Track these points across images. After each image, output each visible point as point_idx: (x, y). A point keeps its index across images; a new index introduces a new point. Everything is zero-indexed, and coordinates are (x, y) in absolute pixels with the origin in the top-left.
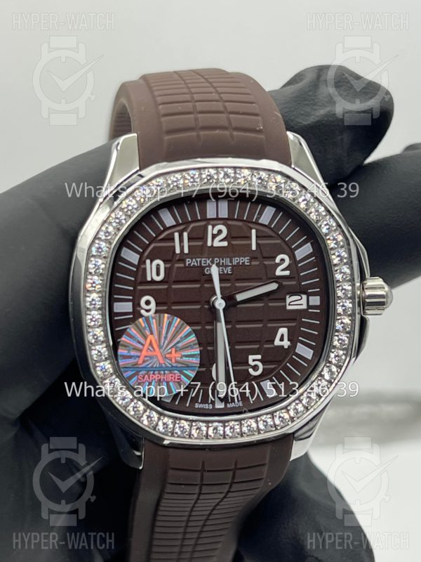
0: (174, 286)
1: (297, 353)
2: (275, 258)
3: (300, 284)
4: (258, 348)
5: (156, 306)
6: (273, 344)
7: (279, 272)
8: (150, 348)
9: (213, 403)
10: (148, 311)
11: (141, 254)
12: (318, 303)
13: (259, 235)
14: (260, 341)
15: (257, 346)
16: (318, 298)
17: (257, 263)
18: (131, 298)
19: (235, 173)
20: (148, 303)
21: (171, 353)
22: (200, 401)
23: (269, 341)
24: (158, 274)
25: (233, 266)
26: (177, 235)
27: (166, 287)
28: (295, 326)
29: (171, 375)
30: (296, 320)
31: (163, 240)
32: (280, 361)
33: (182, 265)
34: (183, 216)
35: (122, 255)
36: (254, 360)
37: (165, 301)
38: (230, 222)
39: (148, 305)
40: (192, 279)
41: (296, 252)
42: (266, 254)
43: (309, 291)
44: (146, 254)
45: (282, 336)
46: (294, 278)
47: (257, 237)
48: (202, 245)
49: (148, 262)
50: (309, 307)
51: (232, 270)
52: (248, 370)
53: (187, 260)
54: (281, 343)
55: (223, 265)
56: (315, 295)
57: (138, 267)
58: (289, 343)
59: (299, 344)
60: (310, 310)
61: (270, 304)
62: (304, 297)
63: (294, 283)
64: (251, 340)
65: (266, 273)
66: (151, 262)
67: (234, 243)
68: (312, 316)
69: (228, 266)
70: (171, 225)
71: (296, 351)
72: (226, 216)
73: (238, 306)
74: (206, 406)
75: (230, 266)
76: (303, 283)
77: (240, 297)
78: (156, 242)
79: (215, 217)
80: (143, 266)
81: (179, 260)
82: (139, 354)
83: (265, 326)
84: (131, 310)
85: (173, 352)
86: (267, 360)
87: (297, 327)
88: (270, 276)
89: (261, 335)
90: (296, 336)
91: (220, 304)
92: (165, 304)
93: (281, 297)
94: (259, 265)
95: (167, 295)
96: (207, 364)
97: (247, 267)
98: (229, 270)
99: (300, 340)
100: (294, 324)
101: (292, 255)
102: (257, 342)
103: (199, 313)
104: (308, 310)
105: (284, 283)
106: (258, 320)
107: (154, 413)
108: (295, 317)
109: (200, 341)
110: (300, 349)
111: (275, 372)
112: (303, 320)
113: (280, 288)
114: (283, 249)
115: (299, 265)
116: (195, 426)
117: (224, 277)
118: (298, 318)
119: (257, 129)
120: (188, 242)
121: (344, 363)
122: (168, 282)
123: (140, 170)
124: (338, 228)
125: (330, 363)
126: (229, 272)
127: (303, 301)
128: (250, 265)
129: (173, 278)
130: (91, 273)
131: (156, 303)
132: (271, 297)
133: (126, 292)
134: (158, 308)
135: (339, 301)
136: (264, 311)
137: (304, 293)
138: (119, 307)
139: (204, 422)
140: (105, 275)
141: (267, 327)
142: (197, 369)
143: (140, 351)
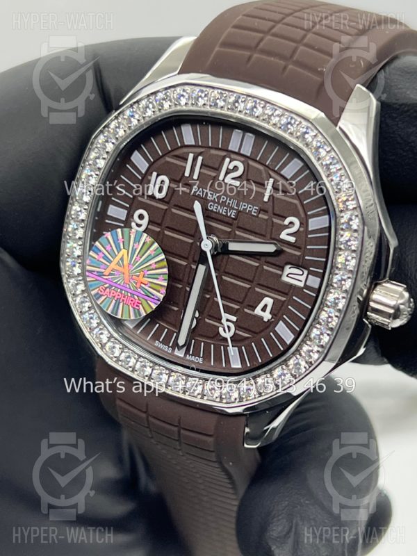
0: (174, 211)
1: (276, 331)
2: (286, 218)
3: (304, 257)
4: (238, 310)
5: (149, 223)
6: (254, 311)
7: (284, 236)
8: (120, 262)
9: (174, 350)
10: (139, 226)
11: (151, 165)
12: (315, 285)
14: (241, 303)
15: (237, 307)
16: (318, 280)
17: (266, 217)
18: (128, 206)
20: (141, 217)
21: (138, 276)
23: (252, 307)
25: (239, 212)
26: (191, 156)
27: (165, 207)
28: (284, 302)
29: (131, 299)
30: (287, 294)
31: (177, 157)
32: (255, 333)
34: (205, 138)
35: (132, 158)
36: (227, 320)
37: (159, 222)
38: (251, 163)
39: (142, 219)
41: (310, 220)
42: (277, 210)
43: (311, 269)
44: (156, 165)
45: (266, 306)
46: (299, 248)
48: (214, 177)
49: (155, 174)
50: (306, 287)
51: (237, 215)
52: (218, 328)
54: (261, 314)
55: (228, 206)
56: (316, 276)
57: (144, 176)
58: (270, 317)
59: (281, 322)
60: (305, 290)
61: (265, 267)
62: (306, 272)
63: (298, 253)
65: (272, 232)
66: (158, 176)
68: (304, 297)
69: (233, 209)
70: (190, 144)
71: (276, 329)
72: (249, 155)
73: (231, 256)
74: (165, 348)
75: (235, 209)
76: (307, 258)
77: (233, 246)
78: (169, 157)
79: (237, 150)
80: (149, 177)
82: (108, 263)
83: (252, 289)
84: (124, 219)
85: (141, 276)
86: (242, 325)
87: (285, 304)
88: (273, 236)
89: (246, 295)
90: (281, 313)
91: (207, 245)
92: (159, 225)
93: (278, 263)
94: (267, 220)
95: (163, 217)
96: (181, 304)
97: (254, 218)
98: (232, 214)
99: (284, 318)
100: (283, 299)
101: (304, 222)
102: (239, 302)
103: (189, 248)
104: (303, 288)
105: (285, 249)
106: (247, 280)
107: (106, 332)
108: (286, 291)
109: (181, 278)
110: (281, 328)
111: (247, 342)
112: (294, 298)
113: (278, 253)
114: (299, 212)
115: (309, 236)
116: (141, 362)
117: (226, 220)
118: (290, 294)
119: (319, 69)
120: (201, 168)
121: (315, 362)
122: (168, 203)
123: (179, 73)
124: (358, 209)
125: (300, 355)
126: (232, 216)
127: (303, 278)
128: (257, 217)
129: (174, 201)
130: (90, 165)
131: (149, 221)
132: (269, 259)
133: (125, 198)
134: (149, 227)
135: (332, 291)
136: (256, 272)
137: (306, 269)
138: (113, 211)
139: (151, 361)
140: (102, 171)
141: (255, 291)
142: (159, 303)
143: (110, 261)
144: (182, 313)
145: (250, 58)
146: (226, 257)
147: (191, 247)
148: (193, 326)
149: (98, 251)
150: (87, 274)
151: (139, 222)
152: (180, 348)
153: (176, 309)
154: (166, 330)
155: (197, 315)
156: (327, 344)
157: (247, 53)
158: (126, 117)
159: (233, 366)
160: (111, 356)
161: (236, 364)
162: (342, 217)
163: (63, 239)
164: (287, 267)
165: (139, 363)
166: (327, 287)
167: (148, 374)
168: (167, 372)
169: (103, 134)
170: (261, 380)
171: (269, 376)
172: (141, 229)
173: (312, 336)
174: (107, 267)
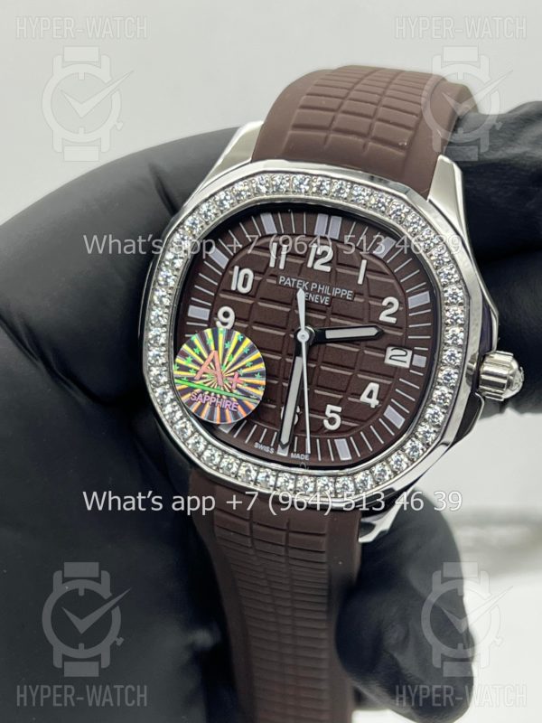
0: (260, 304)
1: (385, 417)
2: (383, 299)
3: (407, 337)
4: (341, 400)
5: (235, 321)
6: (359, 399)
7: (383, 317)
8: (211, 364)
9: (276, 449)
10: (224, 324)
11: (231, 259)
12: (423, 365)
13: (370, 267)
14: (344, 392)
15: (340, 397)
16: (424, 359)
17: (362, 300)
18: (210, 304)
19: (351, 188)
20: (226, 315)
21: (233, 377)
22: (261, 441)
23: (356, 394)
24: (244, 285)
25: (332, 298)
27: (251, 302)
28: (390, 385)
29: (228, 401)
30: (393, 377)
32: (363, 421)
33: (275, 282)
34: (288, 225)
36: (332, 412)
37: (246, 317)
38: (339, 246)
39: (227, 317)
40: (282, 301)
41: (409, 299)
42: (374, 293)
43: (416, 348)
44: (236, 260)
45: (371, 392)
46: (401, 328)
47: (366, 270)
48: (302, 265)
49: (237, 268)
50: (412, 367)
51: (330, 302)
52: (322, 421)
53: (281, 277)
54: (368, 400)
55: (320, 293)
56: (422, 355)
57: (225, 272)
58: (377, 402)
59: (389, 407)
60: (411, 371)
61: (366, 352)
62: (410, 353)
63: (400, 334)
64: (335, 387)
65: (369, 314)
66: (240, 269)
67: (339, 270)
69: (326, 295)
70: (272, 233)
71: (385, 414)
72: (336, 237)
73: (328, 345)
74: (267, 449)
75: (328, 296)
76: (410, 337)
77: (330, 334)
79: (323, 235)
80: (230, 272)
81: (272, 275)
82: (198, 368)
83: (354, 376)
84: (207, 319)
85: (236, 376)
86: (345, 415)
87: (392, 388)
88: (372, 319)
89: (348, 384)
90: (388, 396)
91: (304, 336)
92: (246, 321)
93: (380, 347)
94: (363, 303)
95: (250, 312)
96: (279, 400)
97: (349, 303)
98: (326, 301)
99: (392, 402)
100: (389, 382)
101: (403, 301)
102: (341, 391)
103: (281, 341)
104: (409, 369)
105: (386, 331)
106: (348, 367)
107: (202, 439)
108: (392, 374)
110: (390, 413)
111: (354, 432)
112: (400, 379)
113: (380, 335)
114: (395, 291)
115: (410, 315)
116: (245, 466)
117: (320, 307)
118: (396, 376)
119: (400, 144)
121: (432, 443)
122: (253, 297)
123: (251, 162)
124: (461, 282)
125: (416, 437)
126: (326, 303)
127: (408, 359)
128: (352, 301)
129: (260, 294)
130: (166, 266)
131: (236, 318)
132: (369, 343)
133: (206, 297)
134: (237, 324)
135: (443, 368)
136: (357, 358)
137: (410, 349)
138: (194, 312)
139: (255, 464)
140: (181, 271)
141: (357, 377)
142: (258, 402)
143: (200, 365)
144: (281, 410)
145: (326, 138)
146: (322, 346)
147: (283, 341)
148: (295, 422)
149: (185, 355)
150: (176, 381)
151: (224, 320)
152: (284, 447)
153: (273, 406)
154: (266, 430)
155: (298, 410)
156: (443, 423)
157: (322, 134)
158: (202, 212)
159: (342, 459)
160: (210, 464)
161: (345, 456)
162: (446, 291)
163: (144, 348)
164: (389, 349)
165: (242, 468)
166: (437, 364)
167: (253, 478)
168: (274, 474)
169: (178, 232)
170: (377, 469)
171: (385, 463)
172: (229, 327)
173: (427, 416)
174: (197, 371)
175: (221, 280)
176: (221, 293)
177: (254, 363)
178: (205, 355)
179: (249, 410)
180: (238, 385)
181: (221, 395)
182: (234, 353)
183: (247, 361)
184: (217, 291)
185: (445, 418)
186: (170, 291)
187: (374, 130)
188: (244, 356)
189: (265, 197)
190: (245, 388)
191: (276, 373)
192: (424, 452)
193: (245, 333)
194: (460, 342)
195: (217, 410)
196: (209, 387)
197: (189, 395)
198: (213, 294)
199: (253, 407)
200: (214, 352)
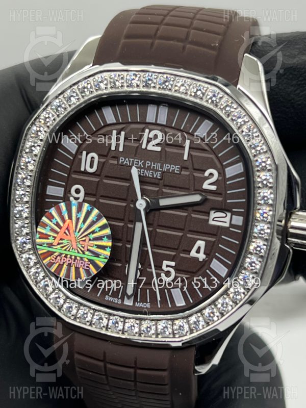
0: (105, 181)
1: (211, 268)
2: (205, 171)
3: (226, 201)
4: (174, 256)
5: (85, 196)
6: (189, 254)
7: (206, 186)
8: (67, 232)
9: (123, 300)
10: (76, 199)
11: (80, 146)
12: (240, 223)
13: (193, 146)
14: (177, 249)
15: (174, 253)
16: (241, 218)
17: (187, 173)
18: (64, 184)
20: (78, 191)
21: (84, 241)
22: (110, 294)
23: (187, 251)
24: (91, 166)
25: (163, 172)
26: (115, 132)
27: (97, 180)
28: (214, 242)
29: (81, 261)
30: (215, 235)
31: (102, 135)
32: (193, 273)
33: (116, 162)
34: (124, 115)
35: (62, 143)
36: (168, 266)
37: (94, 193)
38: (167, 130)
39: (78, 192)
40: (122, 177)
41: (227, 170)
42: (197, 166)
43: (234, 210)
44: (84, 146)
45: (199, 248)
46: (220, 194)
47: (190, 148)
48: (138, 147)
49: (84, 153)
50: (232, 225)
51: (162, 176)
52: (160, 274)
53: (121, 158)
54: (197, 255)
55: (153, 169)
56: (239, 215)
57: (75, 156)
58: (204, 256)
59: (214, 260)
60: (231, 229)
61: (193, 215)
62: (229, 214)
63: (220, 199)
64: (169, 246)
65: (194, 184)
66: (87, 154)
67: (168, 150)
68: (232, 235)
69: (158, 171)
70: (111, 122)
71: (211, 266)
72: (165, 123)
73: (162, 211)
74: (115, 300)
75: (160, 171)
76: (228, 201)
77: (163, 202)
78: (94, 136)
79: (154, 121)
80: (80, 157)
81: (114, 157)
82: (55, 235)
83: (184, 236)
84: (62, 196)
85: (87, 240)
86: (181, 268)
87: (216, 243)
88: (196, 188)
89: (180, 242)
90: (213, 251)
91: (141, 204)
92: (94, 195)
93: (203, 210)
94: (189, 175)
95: (97, 188)
96: (124, 260)
97: (177, 175)
98: (158, 175)
99: (216, 256)
100: (213, 240)
101: (222, 172)
103: (123, 211)
104: (228, 228)
105: (209, 197)
106: (179, 229)
107: (61, 295)
108: (215, 233)
109: (120, 238)
110: (216, 265)
112: (223, 237)
113: (204, 201)
114: (215, 164)
115: (228, 183)
116: (97, 315)
117: (153, 181)
118: (219, 234)
119: (213, 45)
120: (124, 141)
121: (252, 288)
122: (99, 175)
123: (93, 66)
124: (269, 152)
126: (158, 177)
127: (228, 219)
128: (180, 174)
129: (104, 173)
130: (26, 153)
131: (85, 194)
132: (195, 208)
133: (60, 178)
134: (86, 198)
135: (257, 224)
136: (186, 221)
137: (229, 211)
138: (51, 190)
139: (106, 313)
140: (38, 156)
141: (187, 237)
142: (106, 260)
143: (57, 233)
144: (126, 267)
145: (152, 44)
146: (157, 212)
147: (125, 210)
148: (138, 276)
149: (44, 226)
150: (38, 247)
151: (77, 196)
152: (129, 297)
153: (120, 265)
155: (140, 267)
156: (260, 270)
157: (150, 41)
158: (54, 107)
159: (178, 305)
160: (69, 315)
161: (180, 303)
162: (257, 161)
164: (212, 212)
165: (95, 317)
166: (252, 221)
167: (105, 325)
168: (122, 320)
169: (35, 125)
170: (207, 312)
171: (213, 307)
172: (80, 200)
173: (246, 265)
174: (55, 238)
175: (72, 163)
176: (73, 174)
177: (102, 229)
178: (61, 224)
179: (100, 267)
180: (89, 248)
181: (76, 257)
182: (84, 221)
183: (95, 227)
184: (69, 172)
185: (261, 266)
186: (30, 174)
187: (191, 35)
188: (93, 223)
189: (105, 92)
190: (95, 249)
191: (120, 236)
192: (245, 296)
193: (94, 205)
194: (270, 202)
195: (73, 269)
196: (65, 250)
197: (49, 258)
198: (66, 175)
199: (102, 265)
200: (68, 221)
